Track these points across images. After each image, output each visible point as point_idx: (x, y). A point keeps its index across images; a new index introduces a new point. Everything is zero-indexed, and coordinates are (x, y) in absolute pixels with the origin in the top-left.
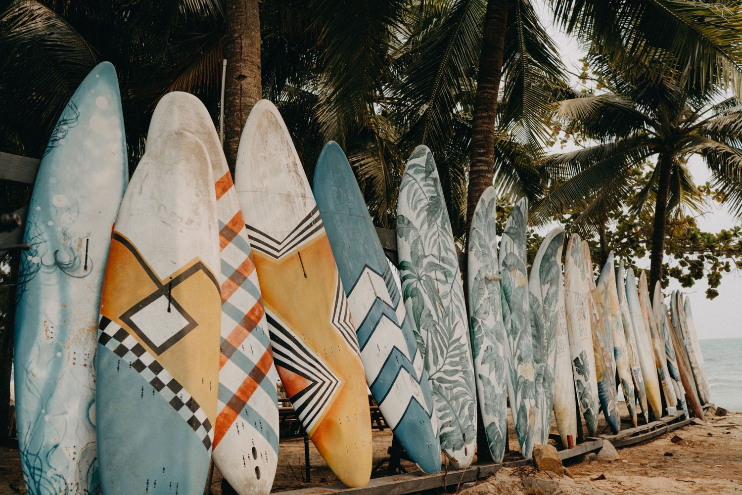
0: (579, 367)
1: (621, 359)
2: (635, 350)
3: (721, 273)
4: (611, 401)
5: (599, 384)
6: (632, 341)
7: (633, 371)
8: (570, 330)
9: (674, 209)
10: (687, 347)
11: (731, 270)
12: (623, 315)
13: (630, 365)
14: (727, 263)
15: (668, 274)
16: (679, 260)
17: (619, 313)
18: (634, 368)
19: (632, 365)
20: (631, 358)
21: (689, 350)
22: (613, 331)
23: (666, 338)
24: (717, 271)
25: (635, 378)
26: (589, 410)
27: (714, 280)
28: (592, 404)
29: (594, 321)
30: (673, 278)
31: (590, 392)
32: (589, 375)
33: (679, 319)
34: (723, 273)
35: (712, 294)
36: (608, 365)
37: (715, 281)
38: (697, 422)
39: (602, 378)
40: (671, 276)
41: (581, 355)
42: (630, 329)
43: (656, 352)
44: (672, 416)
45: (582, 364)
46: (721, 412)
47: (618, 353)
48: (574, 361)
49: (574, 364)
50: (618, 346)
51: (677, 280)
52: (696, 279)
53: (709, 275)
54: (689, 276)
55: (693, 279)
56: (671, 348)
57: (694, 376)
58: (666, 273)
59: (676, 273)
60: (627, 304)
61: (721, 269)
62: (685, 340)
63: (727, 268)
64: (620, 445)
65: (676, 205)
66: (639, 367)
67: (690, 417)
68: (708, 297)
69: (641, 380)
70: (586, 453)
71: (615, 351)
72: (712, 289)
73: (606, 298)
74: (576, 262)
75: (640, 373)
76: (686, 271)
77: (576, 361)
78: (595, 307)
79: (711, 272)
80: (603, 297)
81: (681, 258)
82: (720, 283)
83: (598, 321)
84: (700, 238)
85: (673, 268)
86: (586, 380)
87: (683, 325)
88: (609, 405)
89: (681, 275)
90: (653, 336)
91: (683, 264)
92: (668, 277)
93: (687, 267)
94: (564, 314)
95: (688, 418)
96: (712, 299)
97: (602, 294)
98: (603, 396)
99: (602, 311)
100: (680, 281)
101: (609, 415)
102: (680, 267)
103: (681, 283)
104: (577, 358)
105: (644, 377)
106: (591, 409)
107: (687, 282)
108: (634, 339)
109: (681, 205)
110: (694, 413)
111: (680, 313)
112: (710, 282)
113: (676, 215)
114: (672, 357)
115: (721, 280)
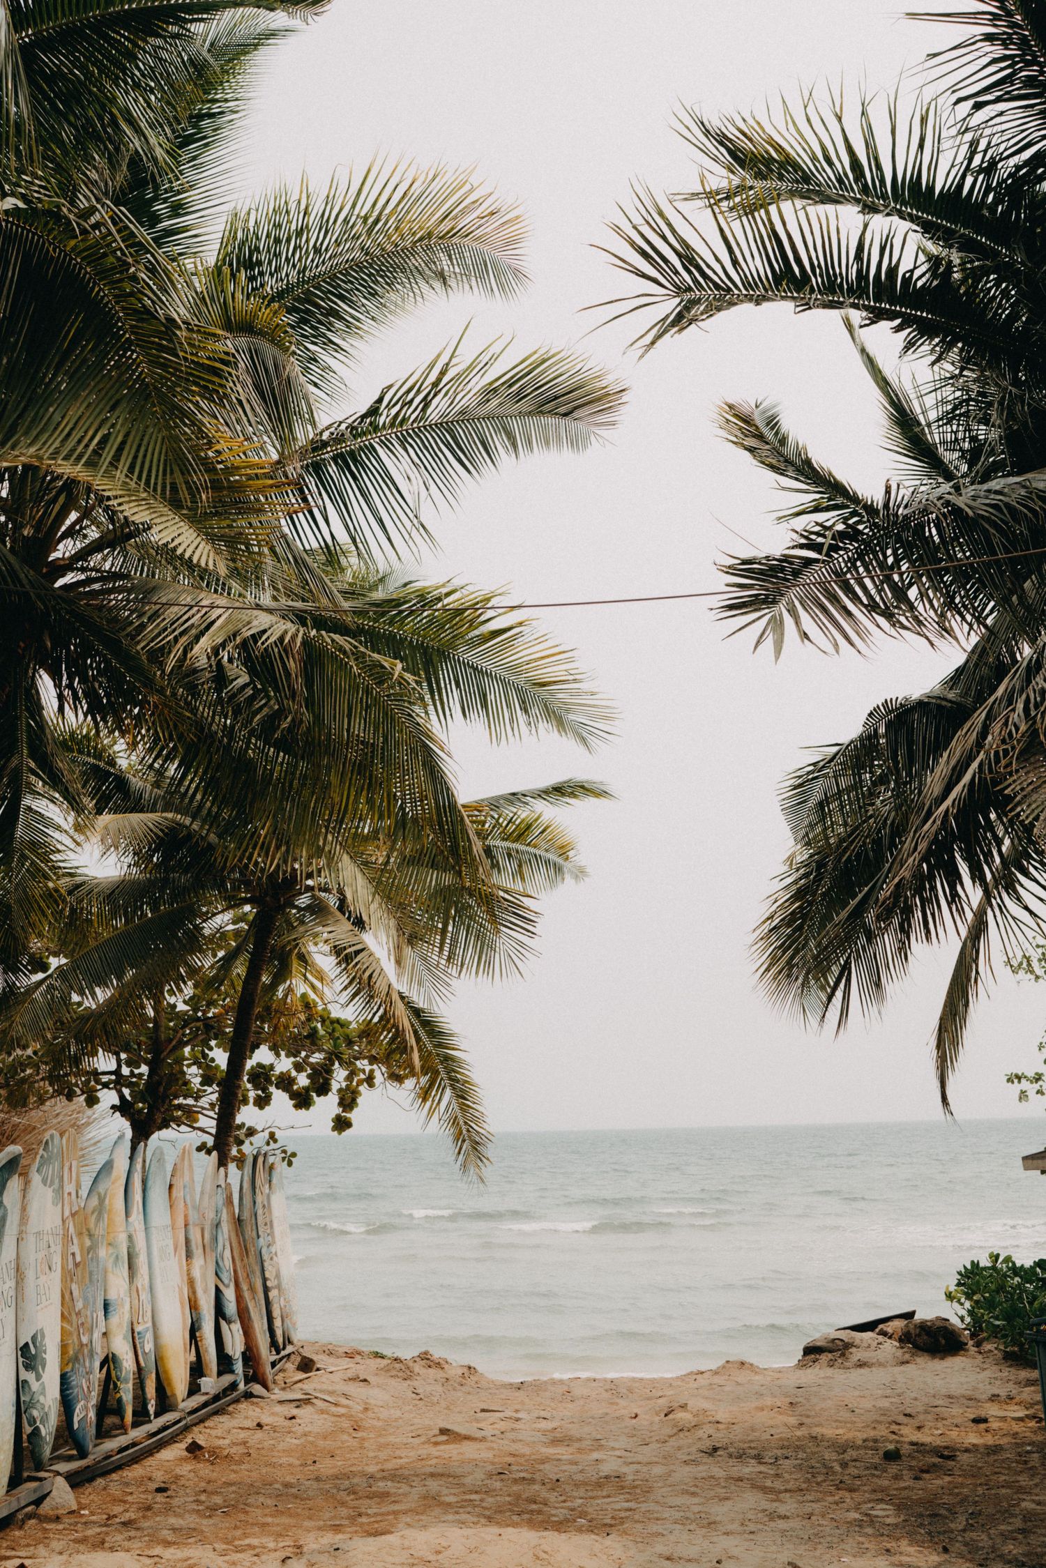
0: (27, 1358)
1: (114, 1319)
2: (144, 1296)
3: (361, 1088)
4: (82, 1403)
5: (64, 1377)
6: (142, 1280)
7: (136, 1334)
8: (19, 1299)
9: (281, 989)
10: (264, 1251)
11: (377, 1085)
12: (130, 1237)
13: (132, 1324)
14: (372, 1071)
15: (271, 1084)
16: (292, 1059)
17: (122, 1238)
18: (138, 1329)
19: (135, 1323)
20: (135, 1312)
21: (265, 1257)
22: (106, 1272)
23: (220, 1247)
24: (354, 1083)
25: (138, 1346)
26: (37, 1429)
27: (348, 1100)
28: (44, 1420)
29: (71, 1266)
30: (280, 1091)
31: (42, 1399)
32: (43, 1370)
33: (255, 1203)
34: (363, 1088)
35: (341, 1124)
36: (85, 1340)
37: (350, 1100)
38: (255, 1393)
39: (71, 1365)
40: (277, 1088)
41: (34, 1338)
42: (142, 1261)
43: (191, 1283)
44: (207, 1394)
45: (33, 1352)
46: (306, 1365)
47: (111, 1309)
48: (21, 1349)
49: (19, 1353)
50: (112, 1296)
51: (285, 1096)
52: (318, 1095)
53: (340, 1091)
54: (307, 1089)
55: (314, 1094)
56: (228, 1263)
57: (268, 1303)
58: (268, 1080)
59: (285, 1083)
60: (141, 1217)
61: (360, 1083)
62: (261, 1239)
63: (370, 1080)
64: (90, 1475)
65: (285, 981)
66: (150, 1324)
67: (246, 1384)
68: (334, 1128)
69: (149, 1347)
70: (17, 1511)
71: (106, 1306)
72: (344, 1114)
73: (98, 1220)
74: (44, 1182)
75: (149, 1336)
76: (303, 1080)
77: (24, 1350)
78: (75, 1241)
79: (344, 1085)
80: (93, 1219)
81: (295, 1056)
82: (357, 1105)
83: (77, 1265)
84: (323, 1036)
85: (282, 1073)
86: (38, 1378)
87: (260, 1212)
88: (77, 1411)
89: (295, 1087)
90: (189, 1255)
91: (298, 1067)
92: (272, 1089)
93: (304, 1074)
94: (13, 1272)
95: (242, 1386)
96: (340, 1134)
97: (93, 1213)
98: (68, 1395)
99: (88, 1243)
100: (291, 1098)
101: (76, 1426)
102: (294, 1073)
103: (293, 1102)
104: (27, 1344)
105: (156, 1337)
106: (41, 1427)
107: (302, 1100)
108: (147, 1278)
109: (294, 982)
110: (255, 1375)
111: (257, 1190)
112: (341, 1104)
113: (286, 996)
114: (226, 1281)
115: (359, 1100)
